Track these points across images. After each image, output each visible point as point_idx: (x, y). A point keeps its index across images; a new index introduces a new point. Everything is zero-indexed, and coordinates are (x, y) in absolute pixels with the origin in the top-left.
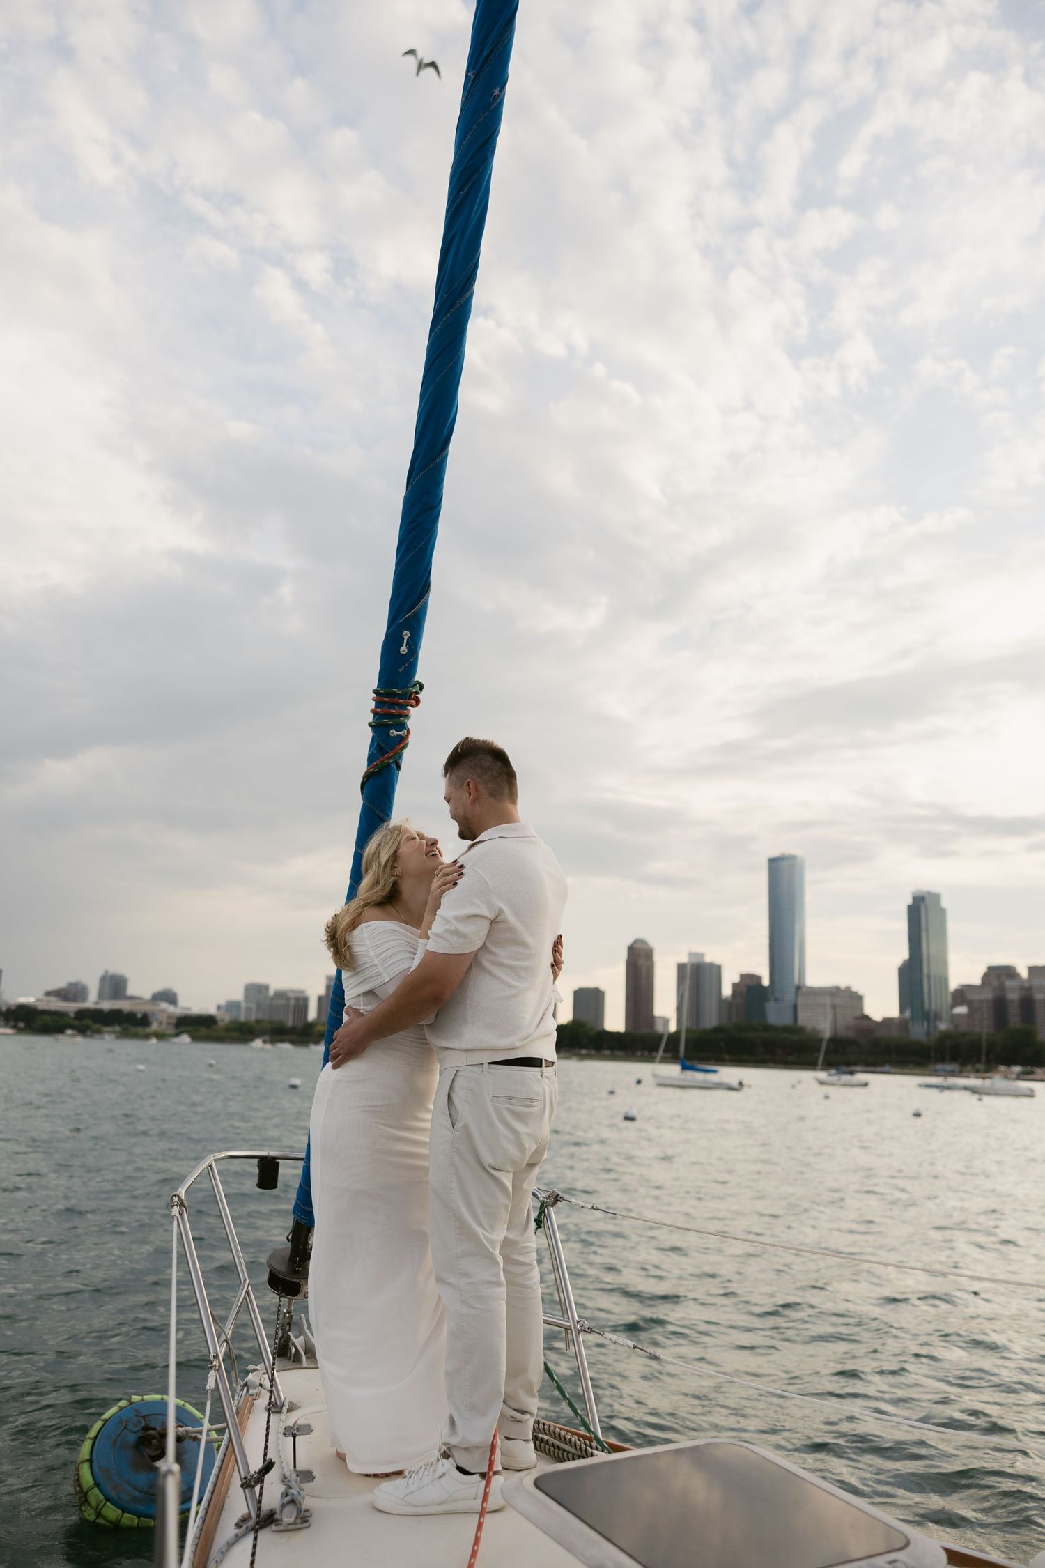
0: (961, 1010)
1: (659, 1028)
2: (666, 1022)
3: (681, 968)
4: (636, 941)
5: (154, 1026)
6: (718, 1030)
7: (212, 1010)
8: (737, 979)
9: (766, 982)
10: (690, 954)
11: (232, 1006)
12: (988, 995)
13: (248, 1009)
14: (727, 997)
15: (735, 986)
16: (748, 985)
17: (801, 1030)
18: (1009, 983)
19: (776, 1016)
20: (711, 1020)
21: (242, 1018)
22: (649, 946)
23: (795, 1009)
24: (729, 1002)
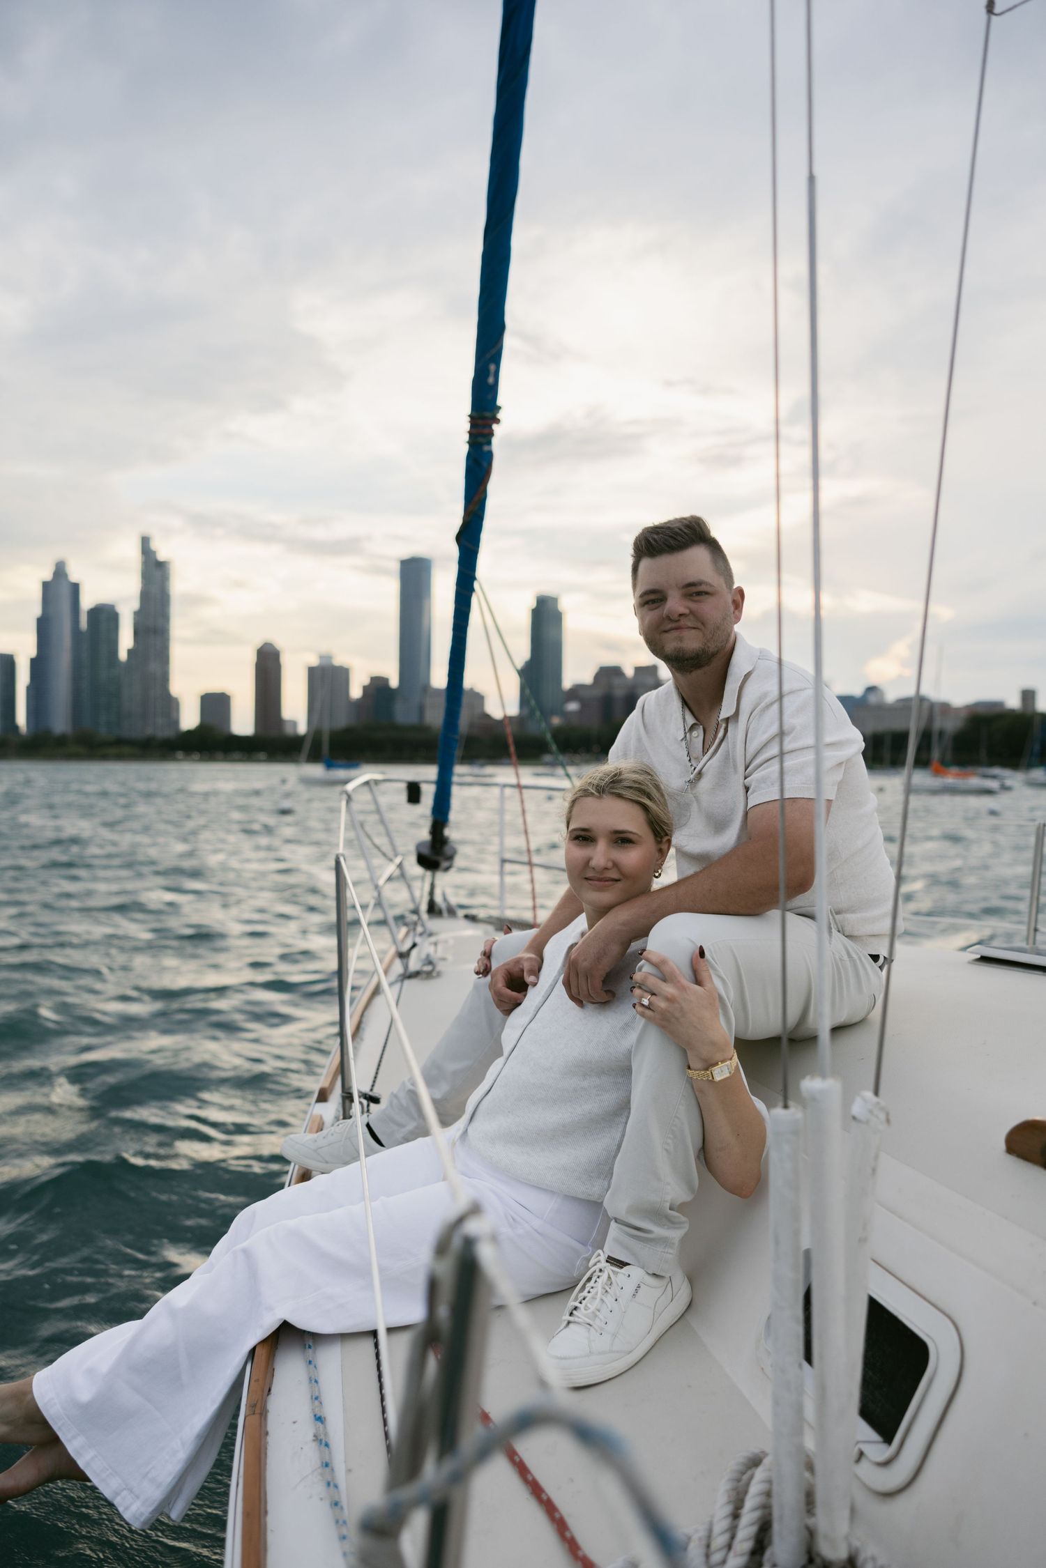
0: (573, 706)
1: (288, 730)
2: (294, 724)
3: (312, 671)
4: (265, 645)
6: (348, 731)
8: (367, 682)
9: (394, 683)
10: (321, 657)
12: (598, 693)
14: (357, 700)
15: (365, 689)
16: (377, 687)
17: (429, 729)
18: (617, 681)
19: (403, 715)
20: (342, 720)
22: (276, 649)
23: (421, 710)
24: (358, 704)
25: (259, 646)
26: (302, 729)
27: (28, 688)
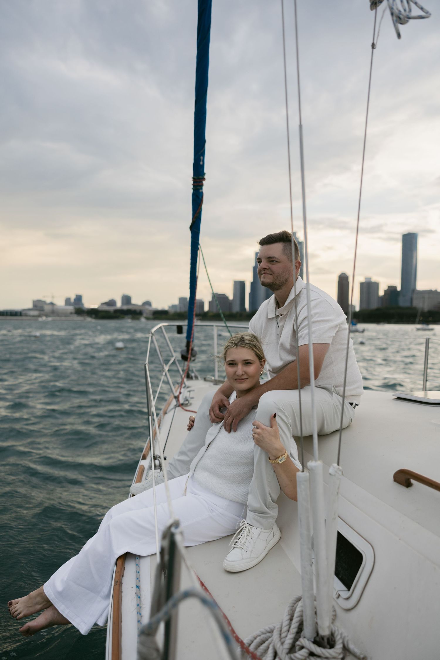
2: (354, 307)
3: (362, 284)
4: (342, 274)
5: (145, 315)
6: (378, 309)
7: (166, 308)
8: (386, 288)
9: (399, 288)
10: (366, 278)
11: (174, 306)
13: (180, 308)
14: (382, 296)
15: (385, 291)
16: (391, 291)
17: (415, 308)
19: (403, 302)
20: (374, 305)
21: (178, 310)
22: (347, 275)
23: (411, 300)
24: (382, 298)
25: (339, 274)
26: (357, 309)
27: (250, 294)
